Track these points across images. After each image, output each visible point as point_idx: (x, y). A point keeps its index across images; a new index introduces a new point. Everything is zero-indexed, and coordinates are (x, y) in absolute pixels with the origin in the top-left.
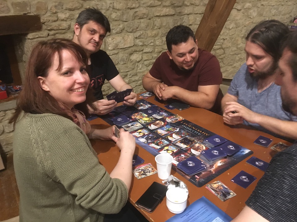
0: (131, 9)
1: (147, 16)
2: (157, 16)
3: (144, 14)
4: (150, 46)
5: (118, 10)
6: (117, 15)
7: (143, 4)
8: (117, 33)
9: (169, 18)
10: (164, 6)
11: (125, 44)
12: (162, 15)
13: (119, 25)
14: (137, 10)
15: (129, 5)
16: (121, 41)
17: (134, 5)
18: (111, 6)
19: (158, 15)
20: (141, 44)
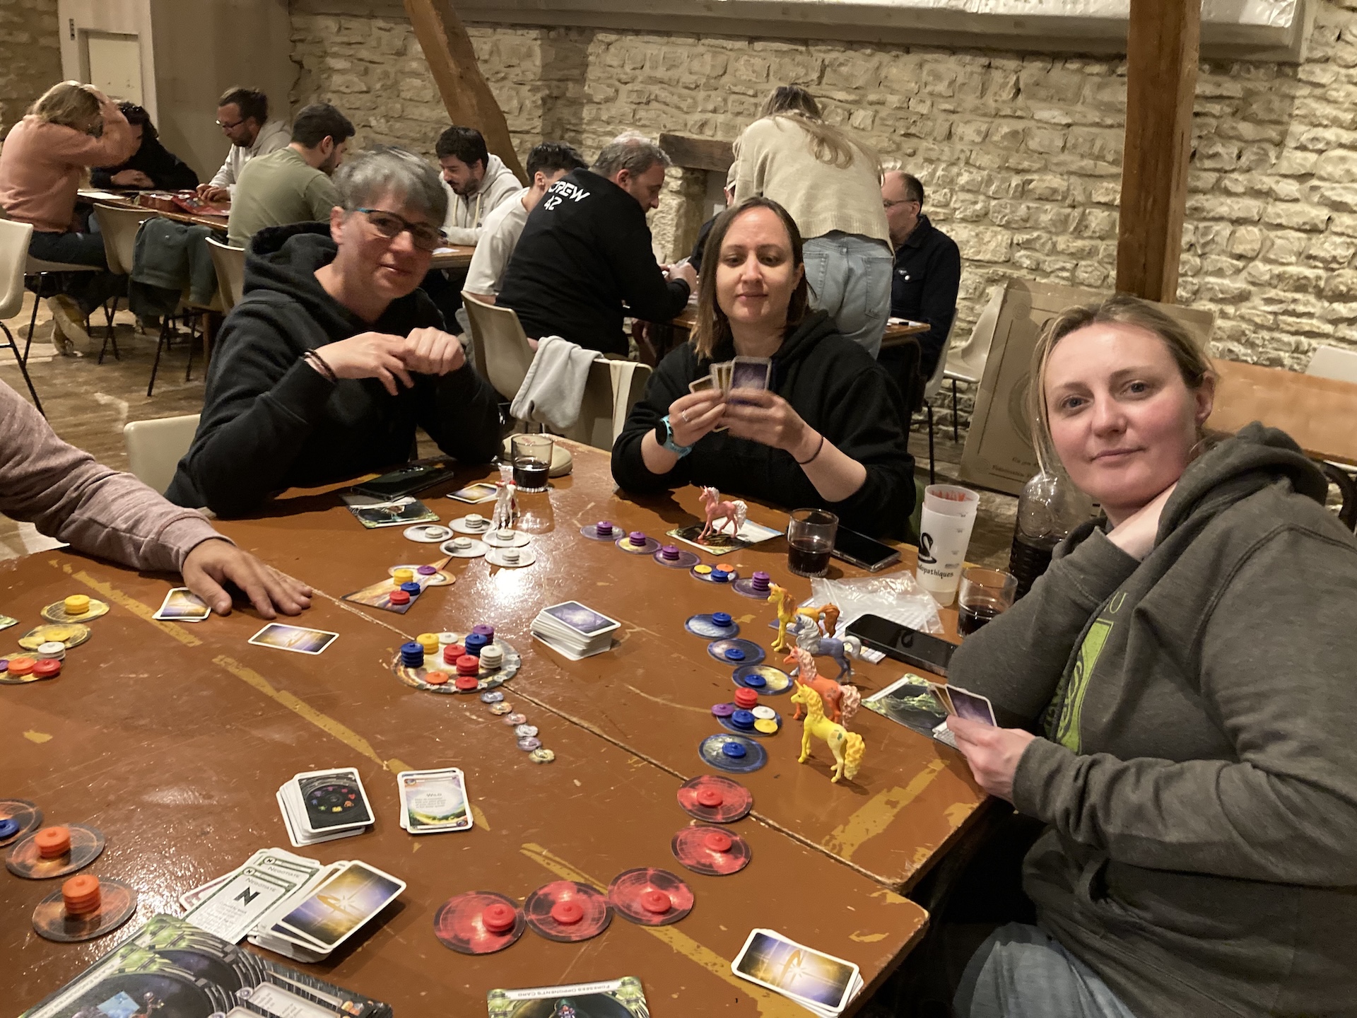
0: (1018, 172)
1: (1064, 198)
2: (1099, 203)
3: (1055, 191)
4: (1058, 277)
5: (979, 168)
6: (973, 180)
7: (1057, 164)
8: (963, 220)
11: (979, 252)
13: (975, 203)
14: (1035, 177)
15: (1012, 162)
16: (968, 242)
17: (1026, 164)
18: (963, 156)
20: (1027, 263)
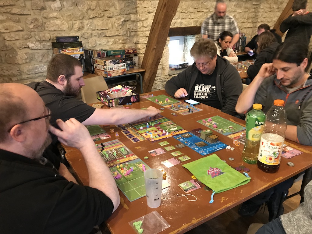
9: (250, 29)
10: (249, 22)
12: (247, 27)
19: (245, 27)
